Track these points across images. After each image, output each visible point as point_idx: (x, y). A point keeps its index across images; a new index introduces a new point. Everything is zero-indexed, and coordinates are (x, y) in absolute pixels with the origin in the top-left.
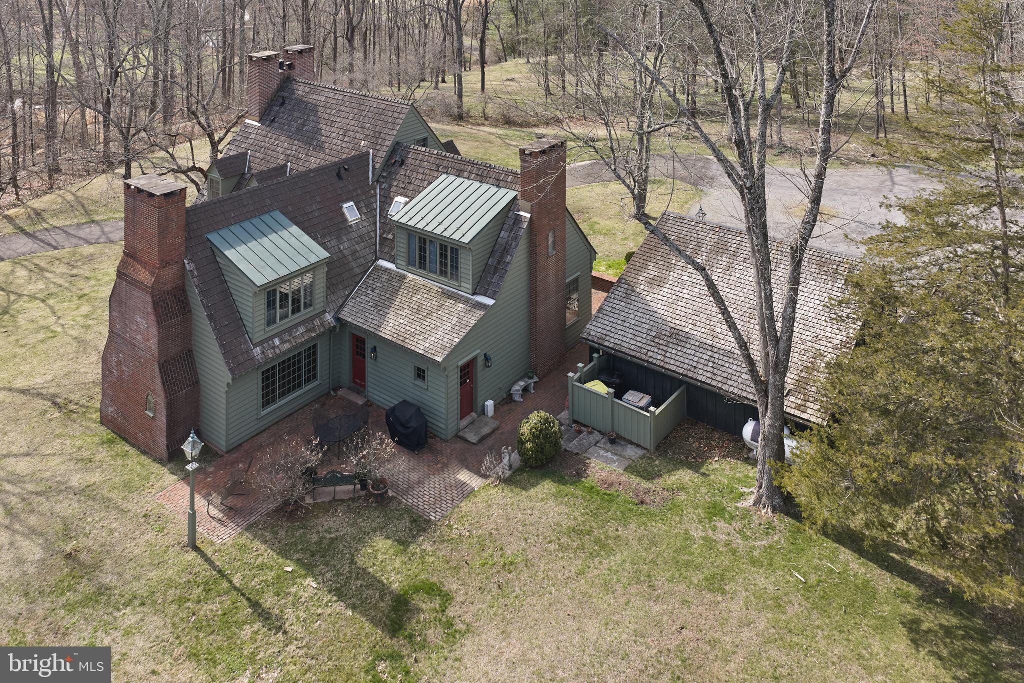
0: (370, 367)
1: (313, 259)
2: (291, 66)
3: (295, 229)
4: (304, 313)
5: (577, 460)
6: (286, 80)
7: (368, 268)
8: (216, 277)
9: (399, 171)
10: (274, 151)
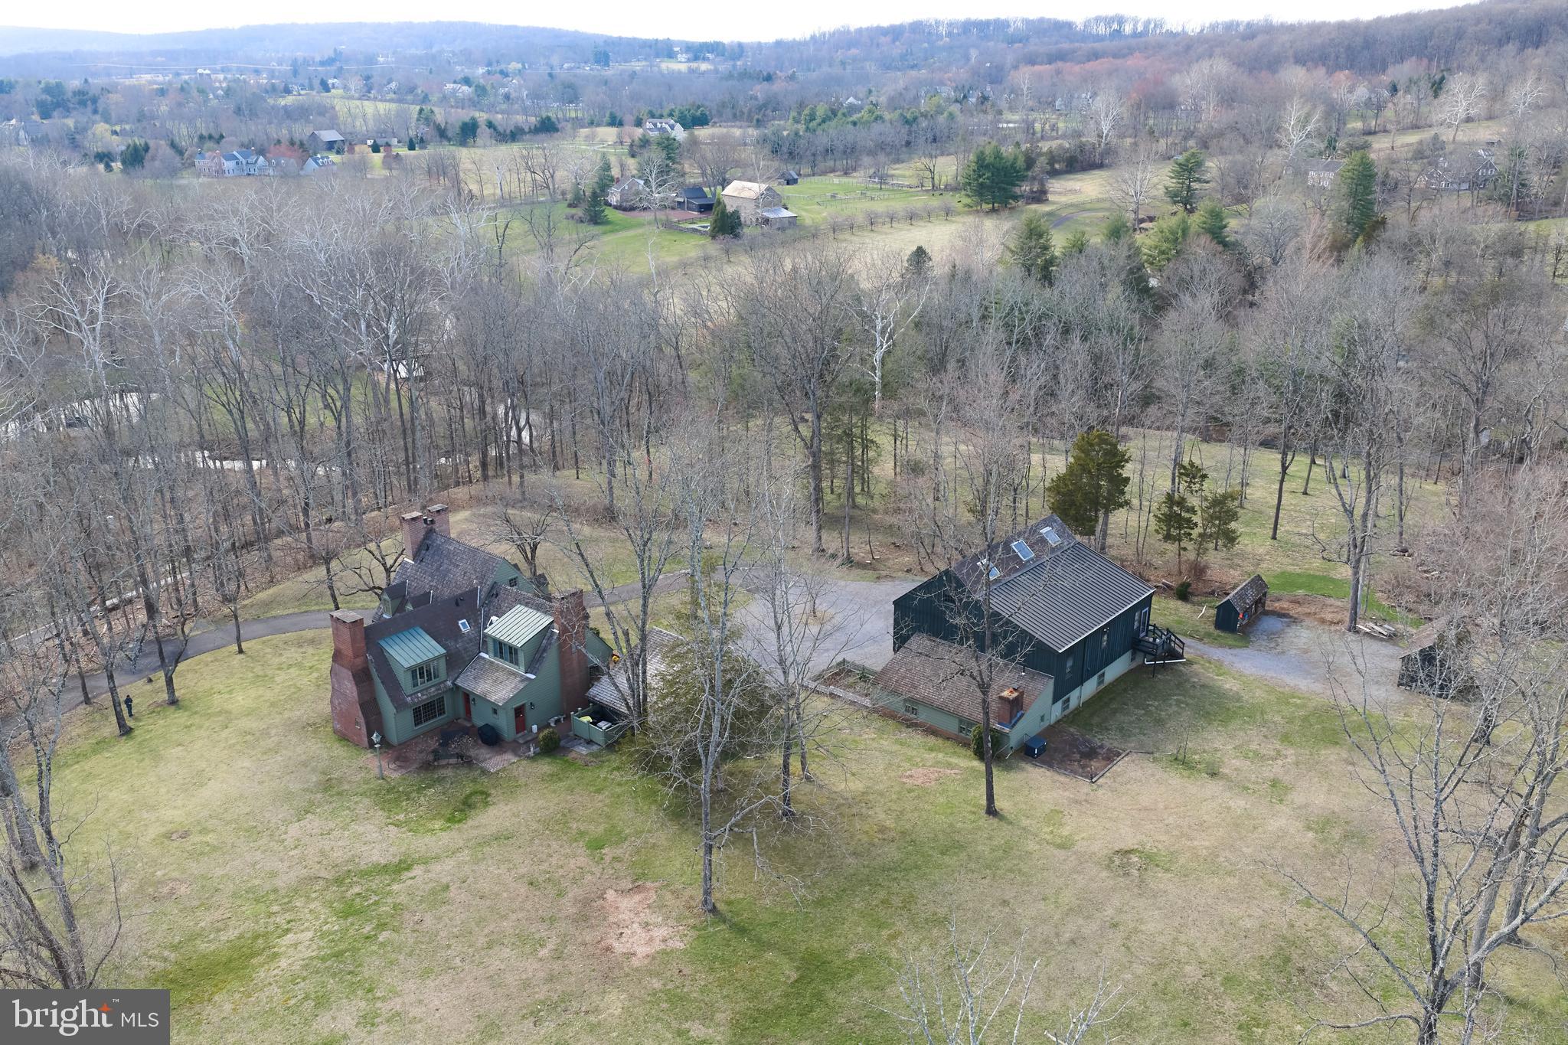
0: (473, 709)
1: (437, 654)
2: (432, 522)
3: (428, 637)
4: (434, 681)
5: (566, 750)
6: (430, 532)
7: (474, 657)
8: (384, 663)
9: (494, 600)
10: (423, 582)
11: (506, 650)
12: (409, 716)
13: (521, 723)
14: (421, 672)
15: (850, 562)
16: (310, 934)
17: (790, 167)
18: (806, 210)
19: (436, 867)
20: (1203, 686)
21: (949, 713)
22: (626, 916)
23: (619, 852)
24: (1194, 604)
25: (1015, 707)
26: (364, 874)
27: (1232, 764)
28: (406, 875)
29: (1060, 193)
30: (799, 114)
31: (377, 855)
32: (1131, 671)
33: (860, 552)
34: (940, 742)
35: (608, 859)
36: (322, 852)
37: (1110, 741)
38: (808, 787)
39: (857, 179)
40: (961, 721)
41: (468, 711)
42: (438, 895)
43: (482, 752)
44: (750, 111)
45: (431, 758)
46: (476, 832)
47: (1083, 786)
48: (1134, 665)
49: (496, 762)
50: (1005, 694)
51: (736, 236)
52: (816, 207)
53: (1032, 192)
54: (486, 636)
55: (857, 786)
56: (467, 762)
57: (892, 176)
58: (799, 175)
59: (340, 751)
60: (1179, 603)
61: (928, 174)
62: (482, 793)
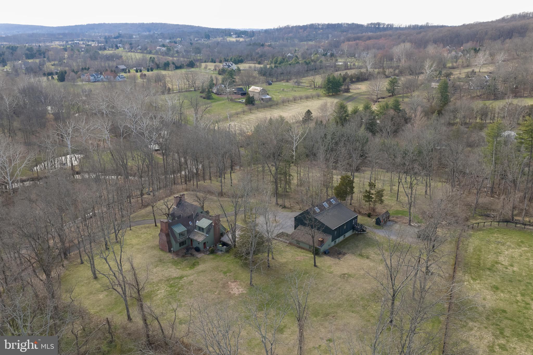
1: (185, 230)
2: (181, 198)
3: (182, 226)
4: (184, 236)
5: (216, 253)
6: (180, 200)
7: (193, 230)
8: (172, 232)
9: (198, 217)
10: (179, 212)
11: (201, 229)
12: (178, 244)
13: (205, 247)
14: (181, 234)
15: (284, 207)
16: (164, 291)
17: (269, 79)
18: (274, 95)
19: (189, 278)
20: (370, 238)
21: (306, 244)
22: (233, 287)
23: (230, 274)
24: (371, 218)
25: (322, 242)
26: (173, 279)
27: (373, 255)
28: (183, 279)
29: (354, 89)
30: (273, 60)
31: (175, 275)
32: (352, 235)
33: (287, 204)
34: (305, 251)
35: (228, 276)
36: (162, 274)
37: (344, 251)
38: (273, 261)
39: (291, 84)
40: (310, 246)
41: (192, 244)
42: (191, 283)
43: (195, 253)
44: (257, 58)
45: (184, 254)
46: (197, 270)
47: (337, 260)
48: (353, 233)
49: (199, 255)
50: (320, 239)
51: (253, 104)
52: (278, 94)
53: (345, 88)
54: (196, 225)
55: (285, 260)
56: (192, 255)
57: (302, 82)
58: (272, 81)
59: (162, 253)
60: (368, 218)
61: (312, 83)
62: (197, 262)
